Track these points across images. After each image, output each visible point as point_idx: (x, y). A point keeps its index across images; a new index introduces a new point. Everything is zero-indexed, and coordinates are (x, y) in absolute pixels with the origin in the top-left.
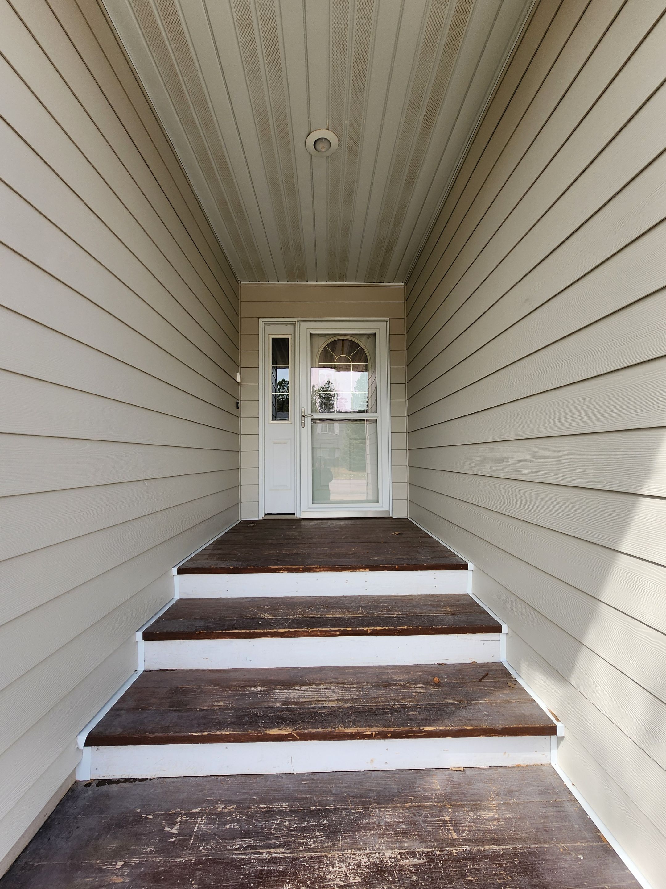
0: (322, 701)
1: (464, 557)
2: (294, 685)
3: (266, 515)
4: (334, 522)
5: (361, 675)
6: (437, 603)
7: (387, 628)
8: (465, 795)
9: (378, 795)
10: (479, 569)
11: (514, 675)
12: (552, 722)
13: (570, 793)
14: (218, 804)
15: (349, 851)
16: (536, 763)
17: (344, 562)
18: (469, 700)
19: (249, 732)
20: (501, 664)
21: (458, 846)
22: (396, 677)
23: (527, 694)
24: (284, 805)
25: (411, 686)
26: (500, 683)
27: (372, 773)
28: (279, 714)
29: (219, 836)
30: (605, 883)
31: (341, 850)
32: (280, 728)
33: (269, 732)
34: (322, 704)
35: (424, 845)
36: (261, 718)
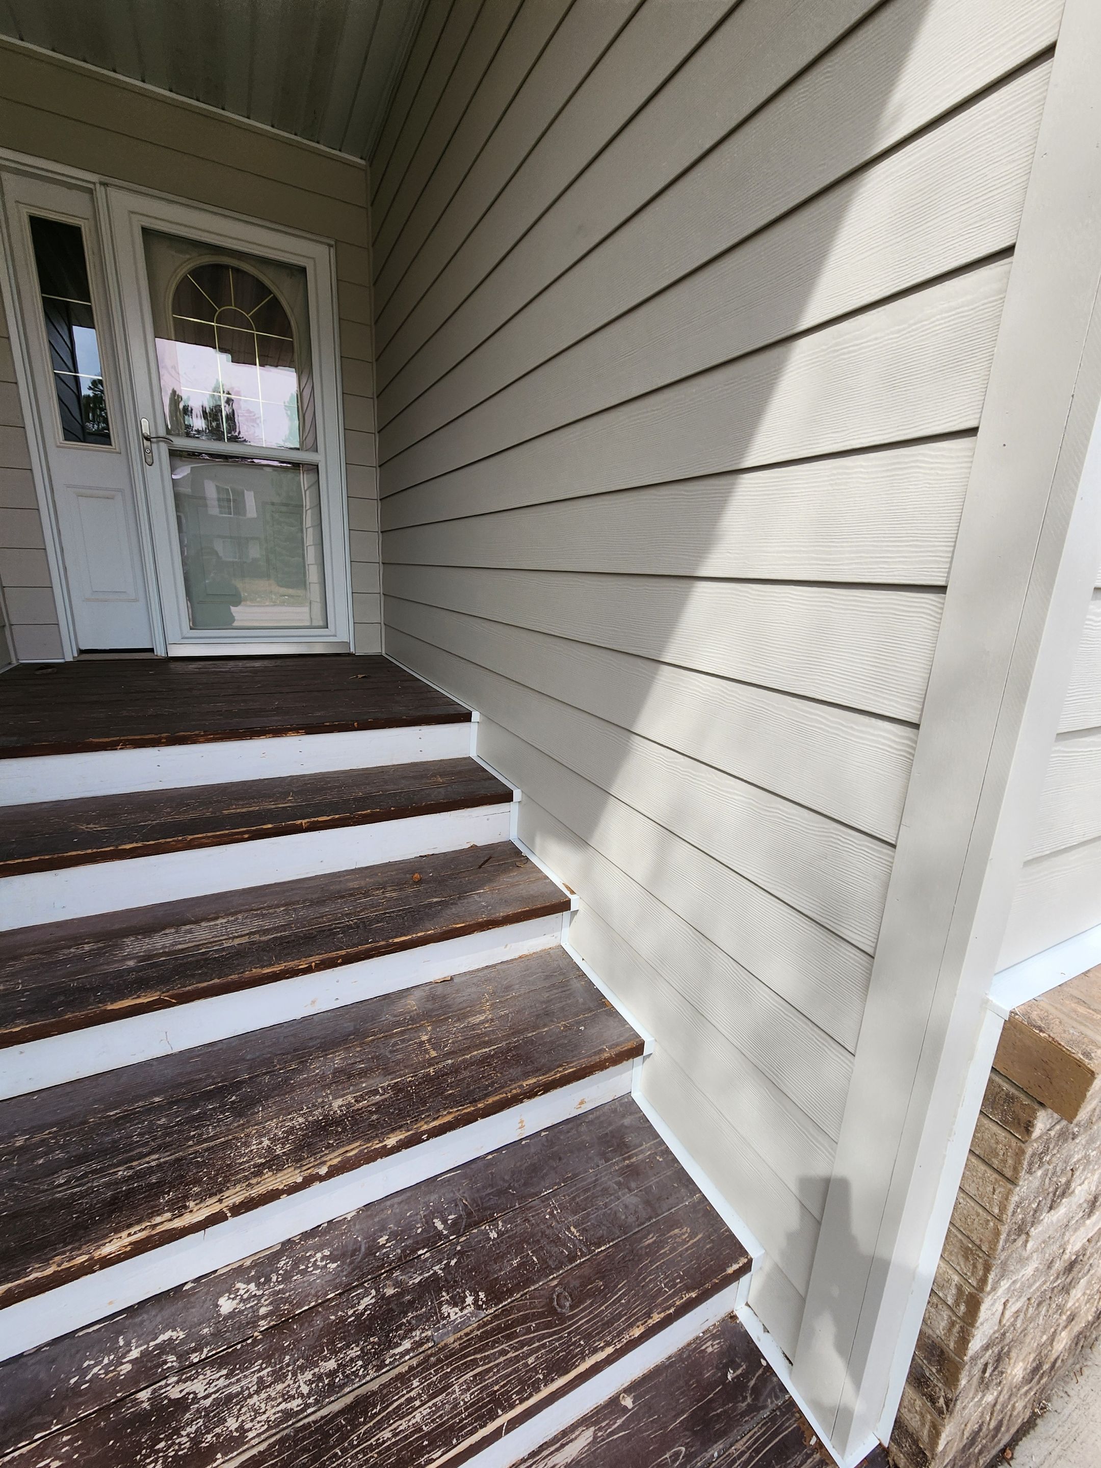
0: (221, 940)
1: (465, 704)
2: (164, 929)
3: (82, 652)
4: (240, 663)
5: (295, 892)
6: (423, 773)
7: (337, 816)
8: (449, 1006)
9: (323, 1040)
10: (488, 719)
11: (525, 851)
12: (566, 896)
13: (579, 969)
14: (16, 1136)
15: (275, 1120)
16: (543, 948)
17: (256, 722)
18: (462, 893)
19: (67, 1017)
20: (510, 843)
21: (437, 1063)
22: (351, 885)
23: (540, 871)
24: (157, 1099)
25: (378, 892)
26: (506, 865)
27: (315, 1017)
28: (133, 976)
29: (19, 1180)
30: (604, 1044)
31: (261, 1123)
32: (135, 996)
33: (110, 1007)
34: (220, 945)
35: (390, 1077)
36: (94, 990)
